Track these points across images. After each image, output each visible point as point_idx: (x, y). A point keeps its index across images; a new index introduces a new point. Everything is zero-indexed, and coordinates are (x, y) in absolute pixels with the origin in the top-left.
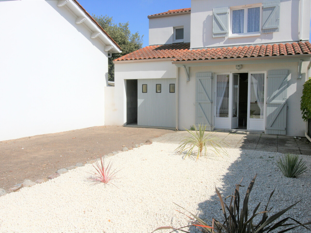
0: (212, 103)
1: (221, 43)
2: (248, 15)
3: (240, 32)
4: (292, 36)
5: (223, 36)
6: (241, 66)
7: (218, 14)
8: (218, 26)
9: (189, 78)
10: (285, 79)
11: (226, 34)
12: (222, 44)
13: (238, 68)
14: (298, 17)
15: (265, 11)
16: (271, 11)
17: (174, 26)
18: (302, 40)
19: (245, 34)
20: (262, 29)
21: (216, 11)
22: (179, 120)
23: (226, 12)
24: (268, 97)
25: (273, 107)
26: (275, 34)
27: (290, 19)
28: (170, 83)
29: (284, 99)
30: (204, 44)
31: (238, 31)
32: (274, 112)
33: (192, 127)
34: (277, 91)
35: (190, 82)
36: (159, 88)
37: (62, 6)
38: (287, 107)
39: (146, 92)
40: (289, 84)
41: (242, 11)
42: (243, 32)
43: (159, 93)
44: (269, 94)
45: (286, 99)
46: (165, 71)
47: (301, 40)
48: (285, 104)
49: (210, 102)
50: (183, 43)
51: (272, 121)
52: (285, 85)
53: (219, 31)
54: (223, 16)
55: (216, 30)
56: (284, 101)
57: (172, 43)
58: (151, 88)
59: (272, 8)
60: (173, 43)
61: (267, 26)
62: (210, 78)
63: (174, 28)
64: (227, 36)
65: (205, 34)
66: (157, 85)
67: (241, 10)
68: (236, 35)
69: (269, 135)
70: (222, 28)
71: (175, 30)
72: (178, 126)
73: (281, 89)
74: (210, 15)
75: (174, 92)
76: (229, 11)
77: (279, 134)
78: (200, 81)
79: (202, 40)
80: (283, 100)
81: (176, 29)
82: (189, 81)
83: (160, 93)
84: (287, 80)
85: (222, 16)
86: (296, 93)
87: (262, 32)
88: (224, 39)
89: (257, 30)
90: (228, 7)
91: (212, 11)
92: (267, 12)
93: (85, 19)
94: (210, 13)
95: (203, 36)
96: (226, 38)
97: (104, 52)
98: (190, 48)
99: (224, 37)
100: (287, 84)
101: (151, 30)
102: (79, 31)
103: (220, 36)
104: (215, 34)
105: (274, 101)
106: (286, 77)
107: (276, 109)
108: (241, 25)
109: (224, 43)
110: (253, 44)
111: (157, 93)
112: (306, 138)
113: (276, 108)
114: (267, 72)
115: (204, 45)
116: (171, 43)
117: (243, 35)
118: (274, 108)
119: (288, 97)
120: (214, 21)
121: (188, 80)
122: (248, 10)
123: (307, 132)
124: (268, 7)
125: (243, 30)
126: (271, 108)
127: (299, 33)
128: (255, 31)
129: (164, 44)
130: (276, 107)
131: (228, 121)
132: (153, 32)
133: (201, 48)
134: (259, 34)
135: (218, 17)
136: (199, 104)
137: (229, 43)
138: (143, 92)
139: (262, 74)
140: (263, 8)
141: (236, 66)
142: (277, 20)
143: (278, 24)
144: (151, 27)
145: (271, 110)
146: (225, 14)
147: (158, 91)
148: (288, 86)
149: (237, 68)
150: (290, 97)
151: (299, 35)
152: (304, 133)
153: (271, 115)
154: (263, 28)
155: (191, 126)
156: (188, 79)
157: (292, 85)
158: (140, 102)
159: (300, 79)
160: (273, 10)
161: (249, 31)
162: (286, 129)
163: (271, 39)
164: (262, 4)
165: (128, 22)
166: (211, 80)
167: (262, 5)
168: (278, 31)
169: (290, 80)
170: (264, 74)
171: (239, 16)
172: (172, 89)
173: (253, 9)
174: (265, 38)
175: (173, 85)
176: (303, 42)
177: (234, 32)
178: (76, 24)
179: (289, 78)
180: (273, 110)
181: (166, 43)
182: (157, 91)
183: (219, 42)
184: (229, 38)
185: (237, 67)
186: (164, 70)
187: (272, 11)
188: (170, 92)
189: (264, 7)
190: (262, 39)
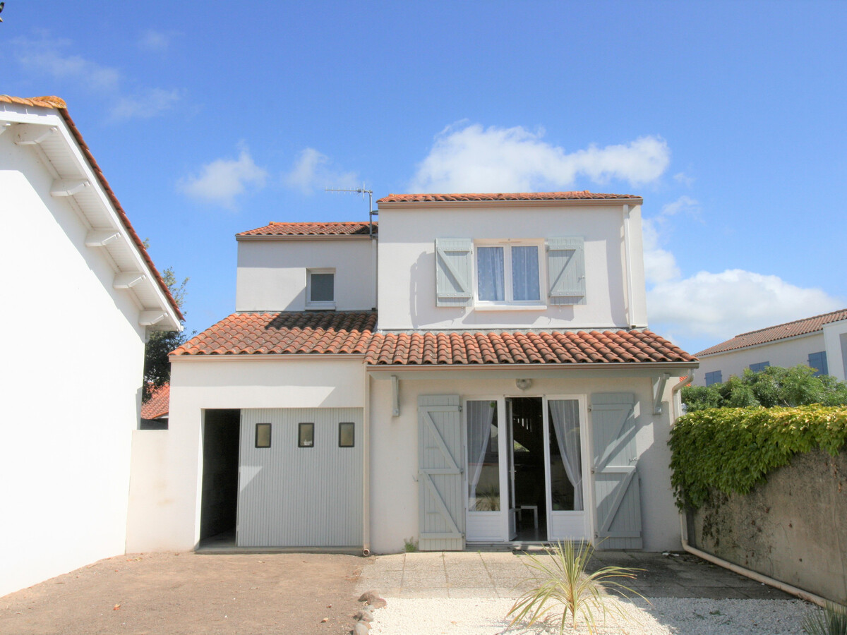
0: (462, 473)
1: (456, 320)
2: (513, 262)
3: (496, 299)
4: (613, 317)
5: (461, 304)
6: (528, 382)
7: (448, 253)
8: (448, 281)
9: (399, 409)
10: (629, 415)
11: (469, 301)
12: (458, 323)
13: (523, 385)
14: (622, 277)
15: (553, 256)
16: (565, 259)
17: (309, 268)
18: (637, 326)
19: (508, 303)
20: (549, 296)
21: (444, 245)
22: (371, 524)
23: (467, 250)
24: (595, 457)
25: (609, 480)
26: (577, 308)
27: (607, 278)
28: (340, 422)
29: (630, 461)
30: (415, 320)
31: (492, 294)
32: (612, 493)
33: (408, 541)
34: (615, 444)
35: (401, 418)
36: (306, 434)
37: (67, 195)
38: (640, 480)
39: (268, 445)
40: (638, 424)
41: (499, 250)
42: (503, 299)
43: (307, 448)
44: (598, 450)
45: (636, 462)
46: (331, 389)
47: (634, 327)
48: (635, 473)
49: (458, 471)
50: (334, 311)
51: (611, 516)
52: (631, 429)
53: (452, 292)
54: (461, 257)
55: (445, 289)
56: (633, 467)
57: (303, 310)
58: (284, 435)
59: (569, 253)
60: (307, 311)
61: (560, 291)
62: (456, 408)
63: (308, 271)
64: (471, 306)
65: (416, 296)
66: (302, 426)
67: (497, 248)
68: (488, 305)
69: (605, 551)
70: (458, 287)
71: (310, 276)
72: (371, 542)
73: (623, 437)
74: (427, 253)
75: (353, 446)
76: (472, 248)
77: (628, 547)
78: (430, 415)
79: (409, 311)
80: (629, 464)
81: (312, 275)
82: (399, 416)
83: (310, 448)
84: (634, 416)
85: (456, 257)
86: (653, 446)
87: (552, 303)
88: (465, 312)
89: (534, 296)
90: (470, 240)
91: (433, 244)
92: (556, 258)
93: (117, 236)
94: (429, 248)
95: (412, 300)
96: (468, 310)
97: (138, 326)
98: (378, 327)
99: (464, 308)
100: (634, 427)
101: (242, 272)
102: (90, 268)
103: (453, 304)
104: (442, 300)
105: (611, 467)
106: (632, 410)
107: (617, 488)
108: (499, 283)
109: (464, 322)
110: (532, 329)
111: (302, 448)
112: (687, 553)
113: (615, 483)
114: (588, 397)
115: (414, 324)
116: (301, 308)
117: (505, 306)
118: (613, 484)
119: (638, 457)
120: (438, 268)
121: (397, 414)
122: (512, 251)
123: (687, 539)
124: (559, 248)
125: (503, 294)
126: (604, 483)
127: (627, 311)
128: (529, 299)
129: (282, 309)
130: (616, 480)
131: (499, 521)
132: (247, 275)
133: (408, 330)
134: (544, 307)
135: (449, 260)
136: (428, 477)
137: (475, 323)
138: (257, 446)
139: (571, 400)
140: (548, 250)
141: (518, 381)
142: (580, 279)
143: (583, 286)
144: (242, 263)
145: (606, 488)
146: (465, 253)
147: (306, 443)
148: (636, 430)
149: (519, 386)
150: (642, 456)
151: (627, 315)
152: (681, 542)
153: (606, 501)
154: (553, 294)
155: (405, 540)
156: (397, 410)
157: (645, 427)
158: (247, 474)
159: (659, 414)
160: (571, 257)
161: (517, 297)
162: (642, 534)
163: (570, 320)
164: (547, 240)
165: (147, 240)
166: (458, 413)
167: (546, 243)
168: (584, 303)
169: (639, 416)
170: (576, 402)
171: (493, 263)
172: (347, 436)
173: (522, 250)
174: (558, 317)
175: (350, 427)
176: (639, 331)
177: (481, 296)
178: (86, 246)
179: (637, 412)
180: (610, 491)
181: (287, 308)
182: (301, 442)
183: (452, 319)
184: (476, 310)
185: (520, 383)
186: (329, 385)
187: (568, 258)
188: (340, 446)
189: (551, 248)
190: (550, 318)
